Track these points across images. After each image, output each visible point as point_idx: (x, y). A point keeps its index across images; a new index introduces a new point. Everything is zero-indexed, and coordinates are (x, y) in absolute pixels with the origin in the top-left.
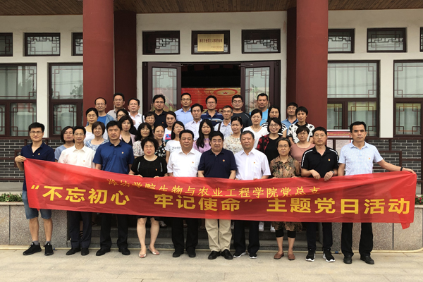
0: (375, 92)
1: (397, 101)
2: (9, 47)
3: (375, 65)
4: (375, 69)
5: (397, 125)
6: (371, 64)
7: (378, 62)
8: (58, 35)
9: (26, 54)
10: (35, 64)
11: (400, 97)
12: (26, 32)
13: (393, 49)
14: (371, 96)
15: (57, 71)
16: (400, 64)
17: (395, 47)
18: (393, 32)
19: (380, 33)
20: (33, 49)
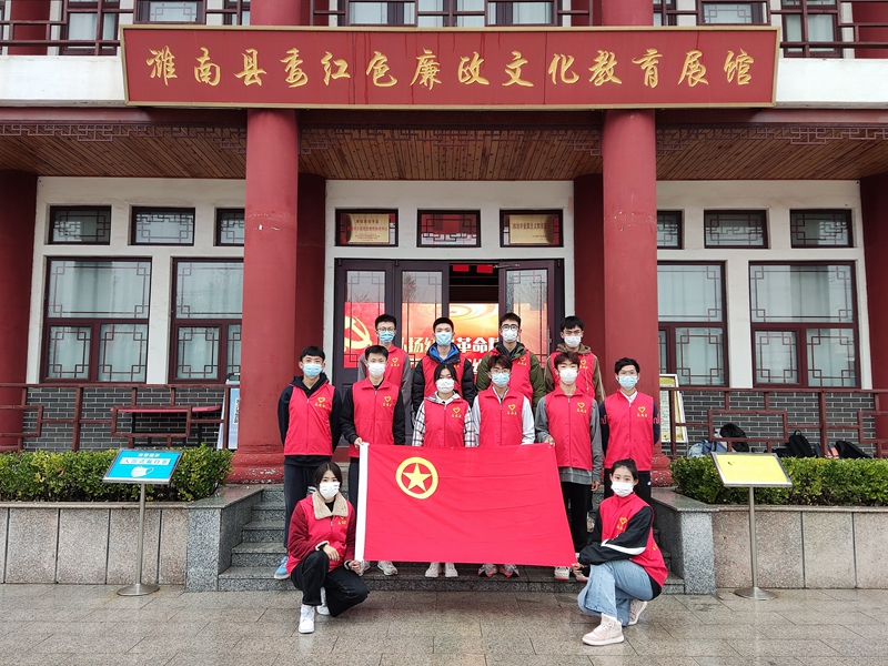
0: (719, 313)
1: (755, 327)
2: (104, 229)
3: (717, 268)
4: (718, 275)
5: (758, 367)
6: (711, 268)
7: (722, 264)
8: (192, 211)
9: (133, 242)
10: (149, 259)
11: (761, 320)
12: (134, 204)
13: (747, 243)
14: (712, 320)
15: (187, 272)
16: (759, 268)
17: (750, 240)
18: (746, 217)
19: (723, 217)
20: (146, 234)
